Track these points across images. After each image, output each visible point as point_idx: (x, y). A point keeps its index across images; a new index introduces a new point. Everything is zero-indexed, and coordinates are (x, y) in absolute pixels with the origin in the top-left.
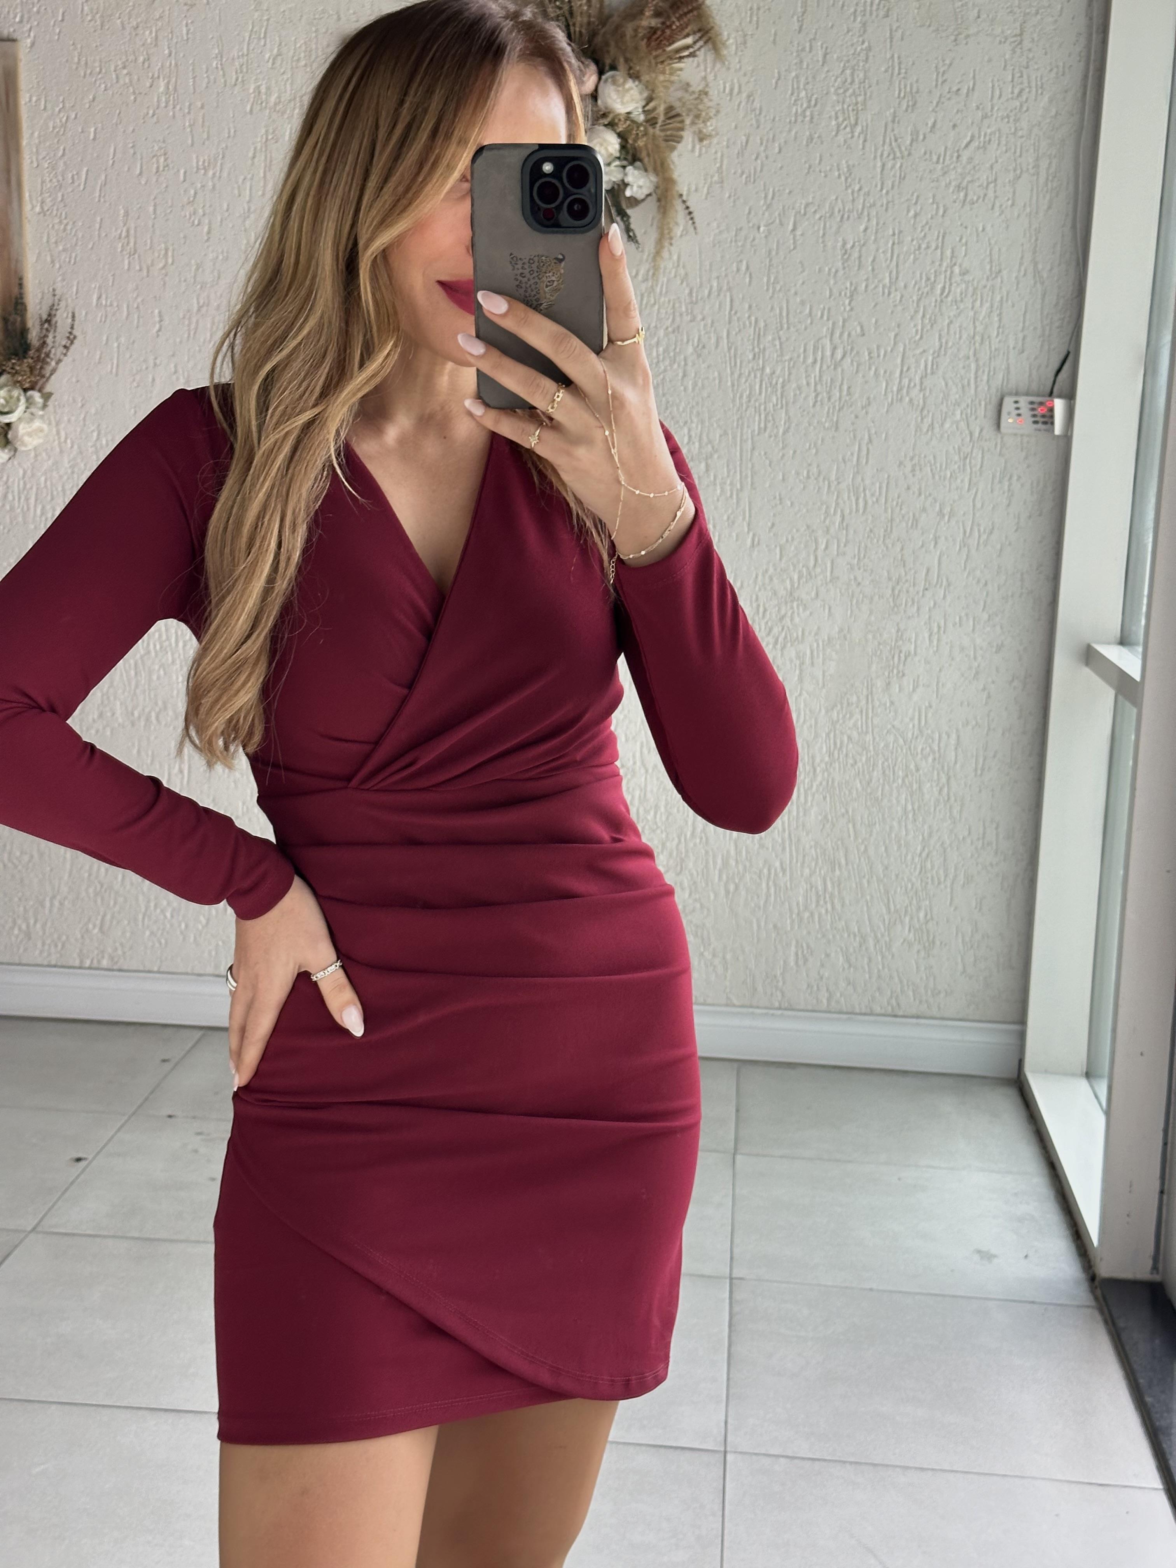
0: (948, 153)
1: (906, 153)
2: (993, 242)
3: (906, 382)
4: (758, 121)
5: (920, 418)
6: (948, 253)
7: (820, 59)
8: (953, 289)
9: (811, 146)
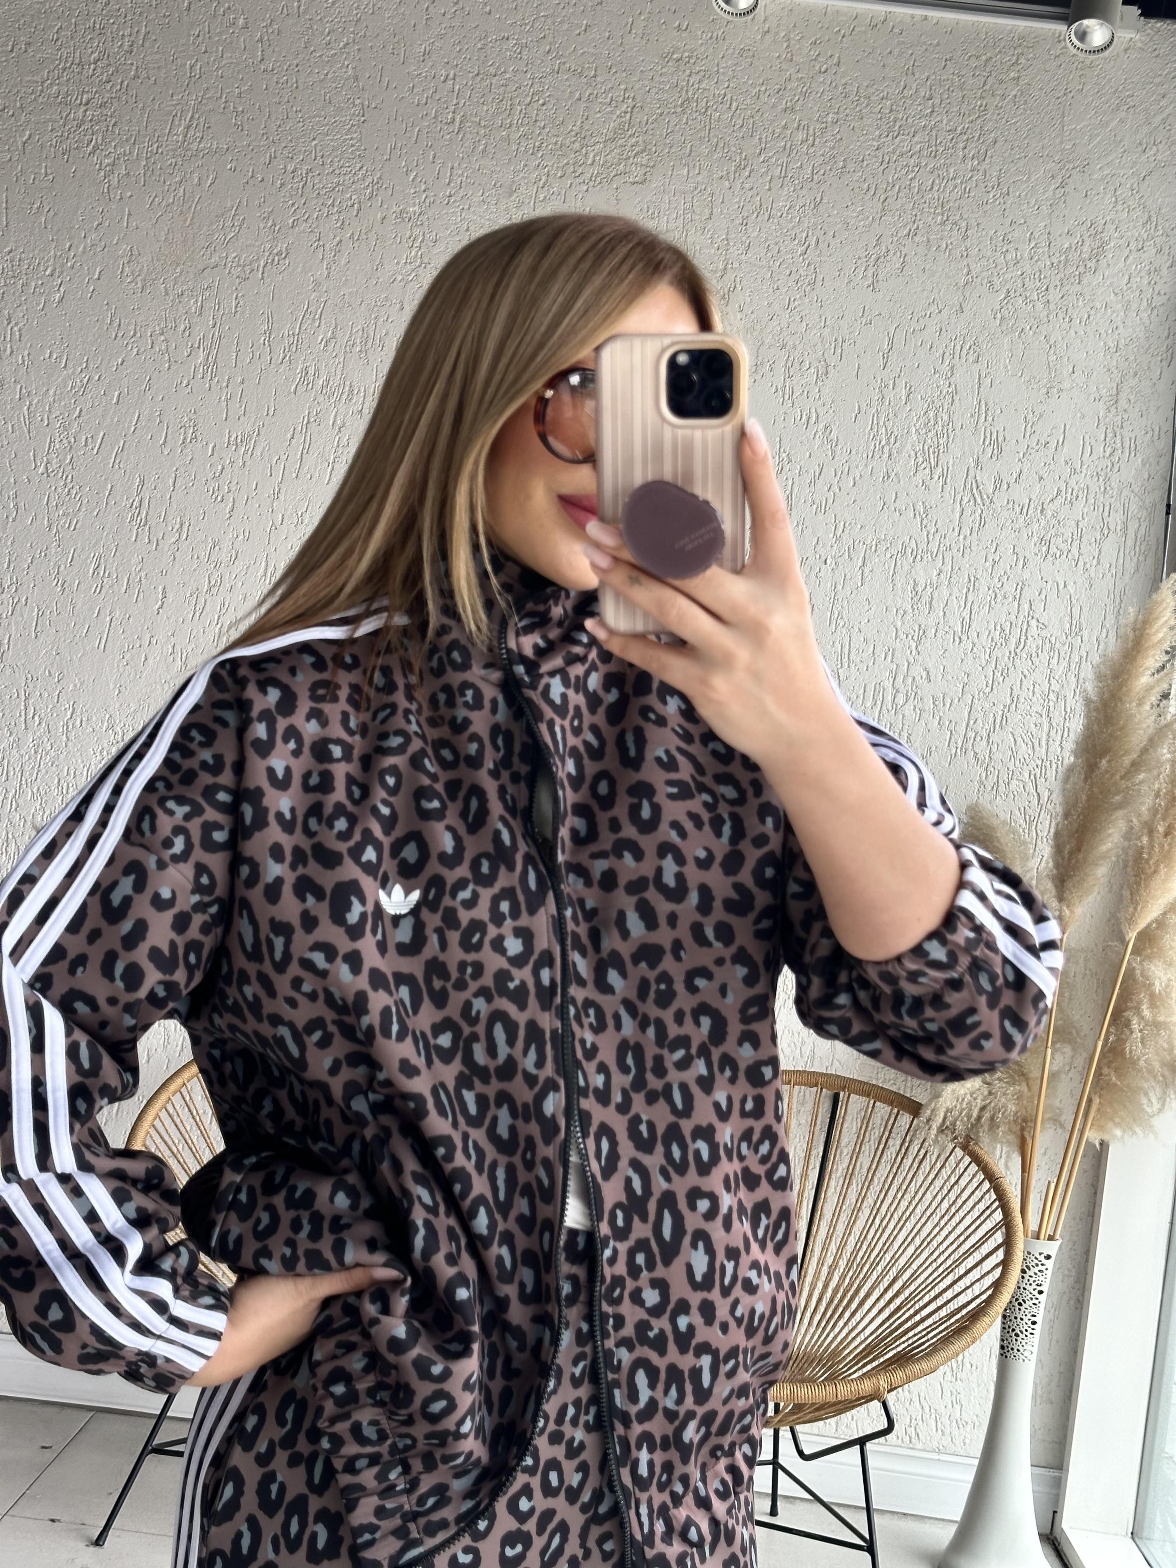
0: (1032, 506)
1: (988, 502)
2: (1074, 601)
3: (971, 734)
4: (833, 453)
5: (984, 775)
6: (1026, 606)
7: (904, 398)
8: (1028, 642)
9: (887, 484)
